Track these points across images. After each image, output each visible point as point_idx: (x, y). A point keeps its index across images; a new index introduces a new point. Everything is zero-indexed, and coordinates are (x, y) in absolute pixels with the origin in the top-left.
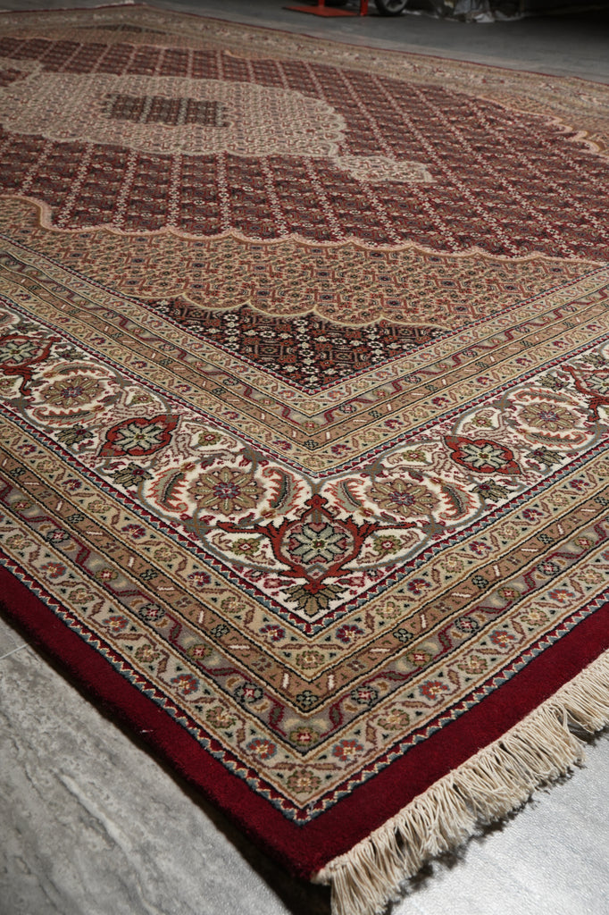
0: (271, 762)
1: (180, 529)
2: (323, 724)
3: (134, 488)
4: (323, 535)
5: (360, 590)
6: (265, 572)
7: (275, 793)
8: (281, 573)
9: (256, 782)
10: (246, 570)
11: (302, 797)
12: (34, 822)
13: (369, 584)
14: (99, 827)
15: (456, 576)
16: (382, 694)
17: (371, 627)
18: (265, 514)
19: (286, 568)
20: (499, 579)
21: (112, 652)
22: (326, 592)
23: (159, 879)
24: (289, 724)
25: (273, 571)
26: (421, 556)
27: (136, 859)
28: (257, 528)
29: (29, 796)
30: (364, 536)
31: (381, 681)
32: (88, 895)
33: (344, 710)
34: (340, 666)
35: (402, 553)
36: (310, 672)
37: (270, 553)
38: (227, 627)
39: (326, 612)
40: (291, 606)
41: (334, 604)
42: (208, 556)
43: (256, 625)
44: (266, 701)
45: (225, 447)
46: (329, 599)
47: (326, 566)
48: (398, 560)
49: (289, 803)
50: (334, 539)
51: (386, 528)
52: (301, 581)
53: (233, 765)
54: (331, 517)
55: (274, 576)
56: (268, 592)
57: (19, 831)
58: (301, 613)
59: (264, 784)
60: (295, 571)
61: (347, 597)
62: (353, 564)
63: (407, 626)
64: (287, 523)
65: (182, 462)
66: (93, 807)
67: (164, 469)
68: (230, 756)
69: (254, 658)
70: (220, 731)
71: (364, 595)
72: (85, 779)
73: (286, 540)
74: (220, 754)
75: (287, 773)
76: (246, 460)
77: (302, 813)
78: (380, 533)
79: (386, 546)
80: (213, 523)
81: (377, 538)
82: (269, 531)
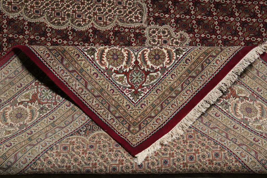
0: (128, 136)
1: (106, 73)
2: (137, 129)
3: (92, 56)
4: (138, 74)
5: (146, 93)
6: (126, 88)
7: (129, 142)
8: (129, 88)
9: (126, 139)
10: (122, 87)
11: (134, 143)
13: (148, 90)
15: (166, 87)
16: (149, 122)
17: (147, 104)
18: (125, 67)
19: (130, 86)
20: (175, 87)
21: (98, 113)
22: (139, 94)
24: (131, 129)
25: (127, 87)
26: (159, 82)
28: (123, 73)
30: (147, 75)
31: (148, 118)
33: (141, 126)
34: (140, 115)
35: (155, 80)
36: (135, 117)
37: (126, 82)
38: (119, 105)
39: (138, 100)
40: (131, 98)
41: (140, 97)
42: (114, 83)
43: (125, 105)
44: (127, 124)
46: (139, 96)
47: (139, 85)
48: (155, 82)
49: (132, 144)
50: (140, 76)
51: (152, 72)
52: (133, 90)
53: (122, 137)
54: (140, 68)
55: (127, 89)
56: (126, 94)
58: (133, 100)
59: (127, 140)
60: (132, 87)
61: (143, 95)
62: (144, 84)
63: (154, 103)
64: (130, 70)
67: (99, 49)
68: (121, 135)
69: (125, 114)
70: (119, 130)
71: (146, 94)
73: (130, 77)
74: (120, 135)
75: (131, 138)
77: (134, 145)
78: (151, 74)
79: (152, 78)
80: (113, 70)
81: (150, 76)
82: (126, 74)
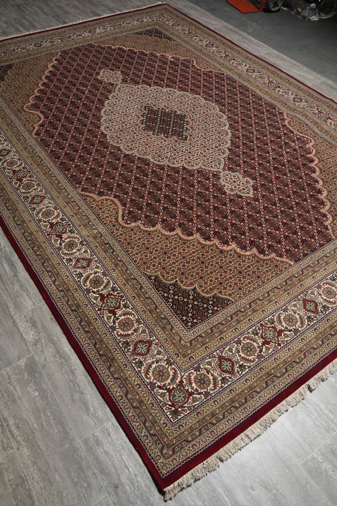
0: (160, 461)
1: (149, 386)
2: (171, 453)
3: (139, 369)
4: (181, 393)
5: (186, 414)
6: (166, 404)
7: (159, 470)
8: (169, 405)
9: (156, 466)
10: (162, 403)
11: (164, 471)
12: (117, 465)
13: (188, 412)
14: (128, 468)
15: (208, 412)
16: (184, 446)
17: (186, 426)
18: (169, 384)
19: (171, 404)
20: (217, 414)
21: (132, 426)
22: (178, 413)
23: (137, 482)
24: (165, 451)
25: (168, 404)
26: (201, 405)
27: (134, 476)
28: (166, 389)
29: (116, 459)
30: (190, 396)
31: (184, 442)
32: (126, 483)
33: (176, 450)
34: (176, 437)
35: (198, 403)
36: (171, 438)
37: (168, 399)
38: (156, 422)
39: (177, 420)
40: (170, 416)
41: (179, 417)
42: (154, 397)
43: (162, 422)
44: (161, 444)
45: (162, 357)
46: (178, 415)
47: (180, 404)
48: (196, 405)
49: (161, 473)
50: (183, 395)
51: (195, 394)
52: (173, 409)
53: (152, 461)
54: (184, 388)
55: (168, 406)
56: (166, 411)
57: (114, 467)
58: (172, 419)
59: (158, 467)
60: (173, 405)
61: (182, 415)
62: (186, 405)
63: (193, 426)
64: (173, 388)
65: (152, 360)
66: (127, 464)
67: (147, 362)
68: (152, 458)
69: (160, 432)
70: (151, 451)
71: (186, 415)
72: (126, 457)
73: (172, 394)
74: (150, 457)
75: (162, 465)
76: (167, 364)
77: (163, 476)
78: (194, 395)
79: (195, 400)
80: (156, 385)
81: (193, 397)
82: (169, 391)
